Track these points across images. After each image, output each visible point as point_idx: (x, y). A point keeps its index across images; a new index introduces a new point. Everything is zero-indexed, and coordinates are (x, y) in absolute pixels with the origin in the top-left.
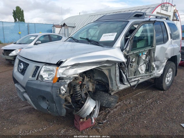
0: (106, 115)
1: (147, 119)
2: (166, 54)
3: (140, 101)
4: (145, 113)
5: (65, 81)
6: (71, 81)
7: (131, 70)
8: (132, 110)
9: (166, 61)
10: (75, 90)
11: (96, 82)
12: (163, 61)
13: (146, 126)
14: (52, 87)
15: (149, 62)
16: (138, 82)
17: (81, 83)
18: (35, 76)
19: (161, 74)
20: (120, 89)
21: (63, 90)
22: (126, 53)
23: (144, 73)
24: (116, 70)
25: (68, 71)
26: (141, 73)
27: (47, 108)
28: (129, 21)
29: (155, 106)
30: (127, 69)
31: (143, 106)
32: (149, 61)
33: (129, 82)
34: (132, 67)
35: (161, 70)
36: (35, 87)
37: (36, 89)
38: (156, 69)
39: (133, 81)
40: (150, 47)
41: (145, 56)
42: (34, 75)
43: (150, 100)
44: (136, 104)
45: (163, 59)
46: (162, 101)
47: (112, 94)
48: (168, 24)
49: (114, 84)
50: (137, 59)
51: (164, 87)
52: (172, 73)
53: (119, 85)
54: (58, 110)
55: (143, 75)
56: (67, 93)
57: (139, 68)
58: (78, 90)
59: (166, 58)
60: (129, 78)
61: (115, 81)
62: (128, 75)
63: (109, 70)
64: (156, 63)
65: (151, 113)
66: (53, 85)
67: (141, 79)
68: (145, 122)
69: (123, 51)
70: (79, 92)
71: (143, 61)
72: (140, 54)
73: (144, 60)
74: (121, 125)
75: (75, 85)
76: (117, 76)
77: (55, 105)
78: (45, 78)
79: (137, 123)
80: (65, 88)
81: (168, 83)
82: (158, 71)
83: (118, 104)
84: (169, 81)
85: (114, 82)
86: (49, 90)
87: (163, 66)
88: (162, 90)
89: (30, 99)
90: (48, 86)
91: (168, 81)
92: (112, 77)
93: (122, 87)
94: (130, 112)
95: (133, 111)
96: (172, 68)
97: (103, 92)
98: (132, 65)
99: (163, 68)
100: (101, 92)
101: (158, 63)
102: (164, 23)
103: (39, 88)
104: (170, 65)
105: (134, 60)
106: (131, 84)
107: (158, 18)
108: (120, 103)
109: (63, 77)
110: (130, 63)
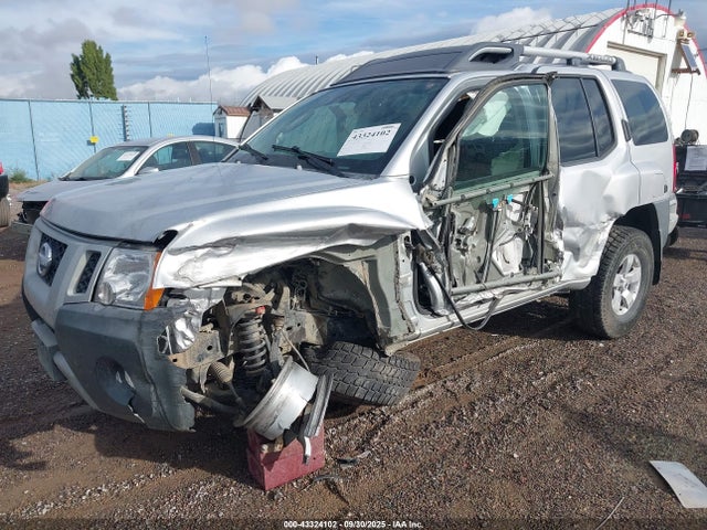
0: (372, 433)
1: (524, 443)
2: (609, 199)
3: (509, 381)
4: (523, 422)
5: (189, 304)
6: (216, 301)
7: (462, 262)
8: (473, 410)
9: (610, 227)
10: (244, 337)
11: (331, 308)
12: (598, 226)
13: (514, 472)
14: (141, 324)
15: (535, 232)
16: (491, 308)
17: (263, 311)
18: (86, 288)
19: (593, 278)
20: (417, 332)
21: (184, 336)
22: (434, 199)
23: (516, 270)
24: (397, 264)
25: (198, 264)
26: (505, 273)
27: (130, 403)
28: (448, 80)
29: (565, 398)
30: (443, 257)
31: (517, 396)
32: (536, 226)
33: (454, 308)
34: (464, 252)
35: (591, 262)
36: (84, 327)
37: (88, 332)
38: (567, 255)
39: (472, 305)
40: (537, 172)
41: (517, 207)
42: (82, 285)
43: (549, 376)
44: (494, 389)
45: (597, 217)
46: (593, 377)
47: (390, 351)
48: (617, 84)
49: (395, 315)
50: (484, 222)
51: (609, 326)
52: (638, 270)
53: (413, 318)
54: (165, 407)
55: (515, 280)
56: (214, 349)
57: (494, 255)
58: (256, 336)
59: (609, 214)
60: (455, 290)
61: (395, 303)
62: (447, 279)
63: (372, 264)
64: (567, 232)
65: (542, 423)
66: (143, 316)
67: (504, 294)
68: (515, 456)
69: (422, 191)
70: (259, 347)
71: (512, 226)
72: (495, 201)
73: (514, 223)
74: (421, 469)
75: (241, 321)
76: (405, 285)
77: (152, 388)
78: (120, 293)
79: (484, 460)
80: (193, 331)
81: (625, 310)
82: (578, 263)
83: (424, 391)
84: (628, 303)
85: (392, 305)
86: (128, 334)
87: (597, 245)
88: (602, 336)
89: (74, 371)
90: (127, 322)
91: (623, 303)
92: (383, 288)
93: (426, 325)
94: (462, 420)
95: (476, 415)
96: (637, 254)
97: (357, 347)
98: (465, 244)
99: (600, 253)
100: (349, 346)
101: (574, 234)
102: (596, 80)
103: (98, 330)
104: (625, 242)
105: (470, 226)
106: (462, 313)
107: (576, 66)
108: (430, 387)
109: (182, 290)
110: (456, 235)
